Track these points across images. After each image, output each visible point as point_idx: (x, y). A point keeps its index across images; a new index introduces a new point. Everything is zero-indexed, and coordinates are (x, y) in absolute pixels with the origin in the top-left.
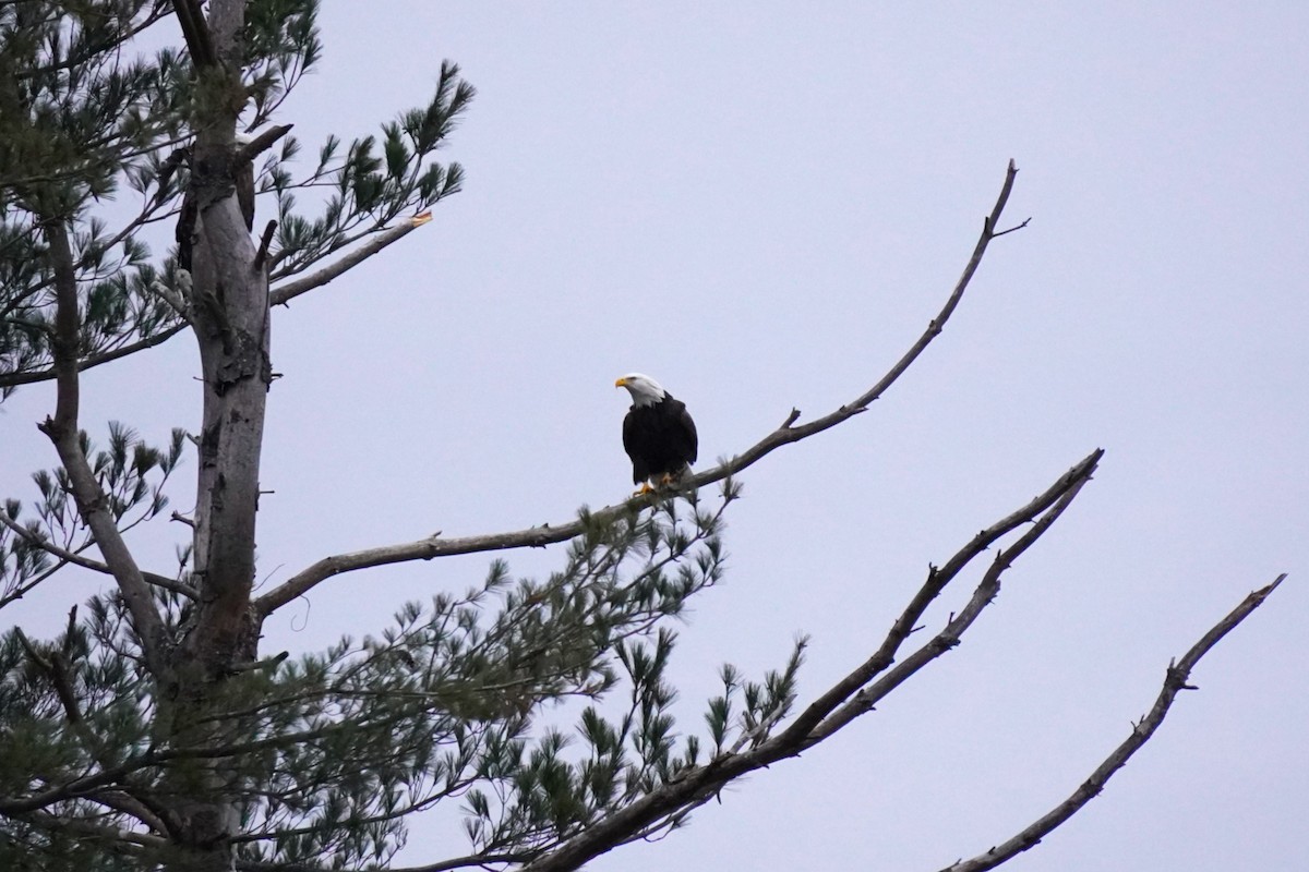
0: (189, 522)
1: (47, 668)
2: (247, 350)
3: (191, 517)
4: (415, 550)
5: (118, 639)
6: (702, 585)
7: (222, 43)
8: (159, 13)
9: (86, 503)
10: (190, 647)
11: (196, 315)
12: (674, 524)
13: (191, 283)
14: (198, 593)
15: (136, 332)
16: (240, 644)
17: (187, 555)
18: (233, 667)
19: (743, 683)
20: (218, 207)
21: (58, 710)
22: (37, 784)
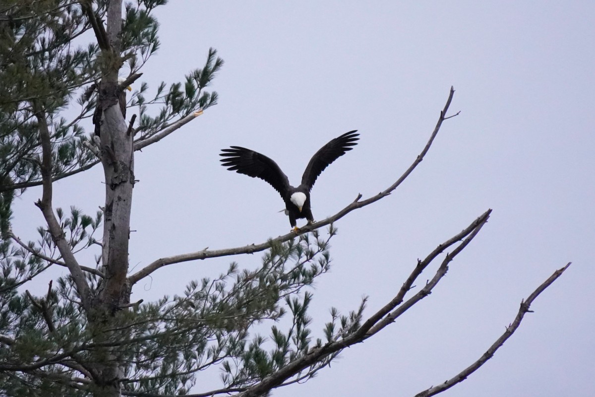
0: (100, 244)
1: (39, 307)
2: (124, 170)
3: (101, 242)
4: (197, 255)
5: (71, 296)
6: (321, 272)
7: (112, 38)
8: (86, 28)
9: (56, 236)
10: (101, 297)
11: (102, 155)
12: (308, 245)
13: (100, 142)
14: (104, 274)
15: (78, 165)
16: (122, 297)
17: (99, 259)
18: (120, 306)
19: (340, 316)
20: (111, 108)
21: (45, 327)
22: (37, 358)
